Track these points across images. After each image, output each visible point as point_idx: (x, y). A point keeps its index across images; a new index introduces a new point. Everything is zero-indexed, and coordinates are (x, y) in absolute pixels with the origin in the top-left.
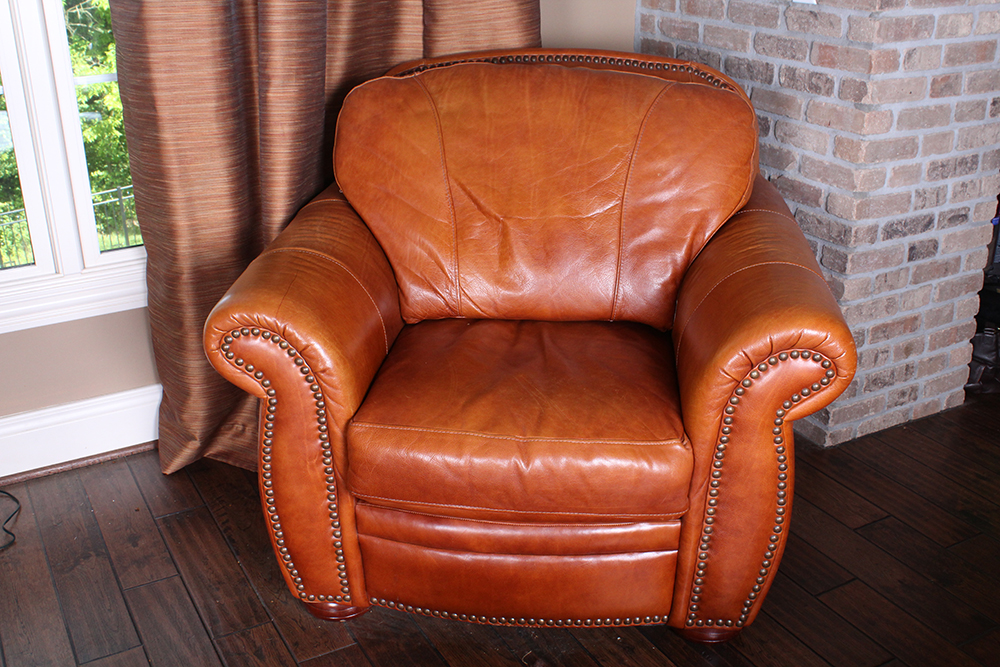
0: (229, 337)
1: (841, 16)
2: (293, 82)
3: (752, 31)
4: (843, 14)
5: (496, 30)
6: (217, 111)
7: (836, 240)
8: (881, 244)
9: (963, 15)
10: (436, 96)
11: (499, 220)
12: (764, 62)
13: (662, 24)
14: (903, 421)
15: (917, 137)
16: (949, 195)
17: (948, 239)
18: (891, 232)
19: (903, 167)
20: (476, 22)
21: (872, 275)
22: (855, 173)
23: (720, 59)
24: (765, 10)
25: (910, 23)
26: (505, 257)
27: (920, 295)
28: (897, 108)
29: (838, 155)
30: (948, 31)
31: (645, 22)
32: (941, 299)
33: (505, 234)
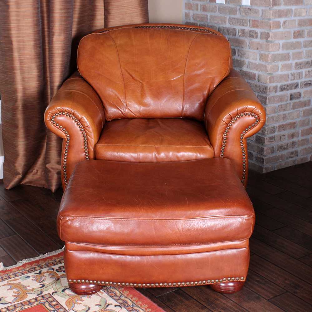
0: (54, 116)
1: (259, 9)
2: (63, 35)
3: (228, 17)
4: (260, 9)
5: (132, 17)
6: (34, 45)
7: (262, 92)
8: (279, 93)
9: (303, 9)
10: (115, 39)
11: (140, 82)
12: (233, 28)
13: (193, 16)
14: (293, 165)
15: (290, 53)
16: (304, 75)
17: (305, 92)
18: (282, 89)
19: (285, 64)
20: (125, 14)
21: (276, 105)
22: (268, 66)
23: (216, 28)
24: (232, 9)
25: (283, 11)
26: (143, 95)
27: (296, 114)
28: (281, 42)
29: (261, 60)
30: (298, 14)
31: (187, 15)
32: (304, 116)
33: (142, 87)
